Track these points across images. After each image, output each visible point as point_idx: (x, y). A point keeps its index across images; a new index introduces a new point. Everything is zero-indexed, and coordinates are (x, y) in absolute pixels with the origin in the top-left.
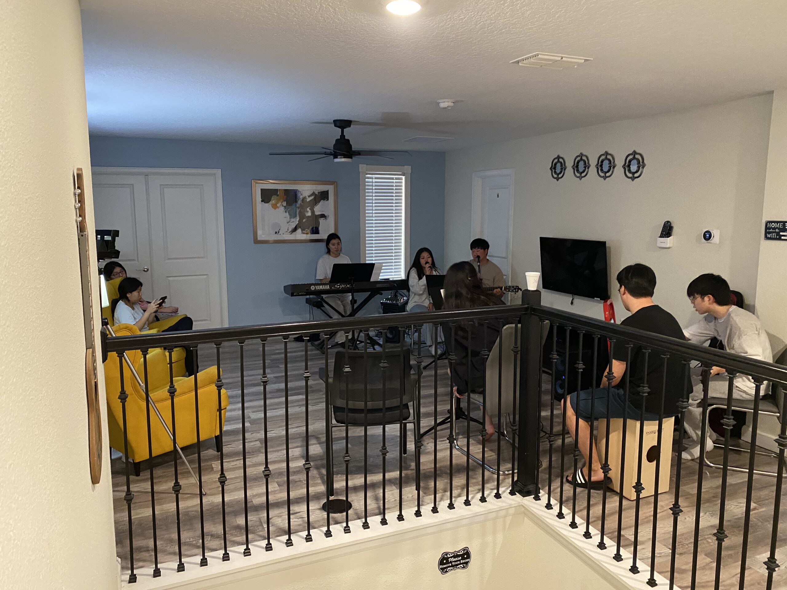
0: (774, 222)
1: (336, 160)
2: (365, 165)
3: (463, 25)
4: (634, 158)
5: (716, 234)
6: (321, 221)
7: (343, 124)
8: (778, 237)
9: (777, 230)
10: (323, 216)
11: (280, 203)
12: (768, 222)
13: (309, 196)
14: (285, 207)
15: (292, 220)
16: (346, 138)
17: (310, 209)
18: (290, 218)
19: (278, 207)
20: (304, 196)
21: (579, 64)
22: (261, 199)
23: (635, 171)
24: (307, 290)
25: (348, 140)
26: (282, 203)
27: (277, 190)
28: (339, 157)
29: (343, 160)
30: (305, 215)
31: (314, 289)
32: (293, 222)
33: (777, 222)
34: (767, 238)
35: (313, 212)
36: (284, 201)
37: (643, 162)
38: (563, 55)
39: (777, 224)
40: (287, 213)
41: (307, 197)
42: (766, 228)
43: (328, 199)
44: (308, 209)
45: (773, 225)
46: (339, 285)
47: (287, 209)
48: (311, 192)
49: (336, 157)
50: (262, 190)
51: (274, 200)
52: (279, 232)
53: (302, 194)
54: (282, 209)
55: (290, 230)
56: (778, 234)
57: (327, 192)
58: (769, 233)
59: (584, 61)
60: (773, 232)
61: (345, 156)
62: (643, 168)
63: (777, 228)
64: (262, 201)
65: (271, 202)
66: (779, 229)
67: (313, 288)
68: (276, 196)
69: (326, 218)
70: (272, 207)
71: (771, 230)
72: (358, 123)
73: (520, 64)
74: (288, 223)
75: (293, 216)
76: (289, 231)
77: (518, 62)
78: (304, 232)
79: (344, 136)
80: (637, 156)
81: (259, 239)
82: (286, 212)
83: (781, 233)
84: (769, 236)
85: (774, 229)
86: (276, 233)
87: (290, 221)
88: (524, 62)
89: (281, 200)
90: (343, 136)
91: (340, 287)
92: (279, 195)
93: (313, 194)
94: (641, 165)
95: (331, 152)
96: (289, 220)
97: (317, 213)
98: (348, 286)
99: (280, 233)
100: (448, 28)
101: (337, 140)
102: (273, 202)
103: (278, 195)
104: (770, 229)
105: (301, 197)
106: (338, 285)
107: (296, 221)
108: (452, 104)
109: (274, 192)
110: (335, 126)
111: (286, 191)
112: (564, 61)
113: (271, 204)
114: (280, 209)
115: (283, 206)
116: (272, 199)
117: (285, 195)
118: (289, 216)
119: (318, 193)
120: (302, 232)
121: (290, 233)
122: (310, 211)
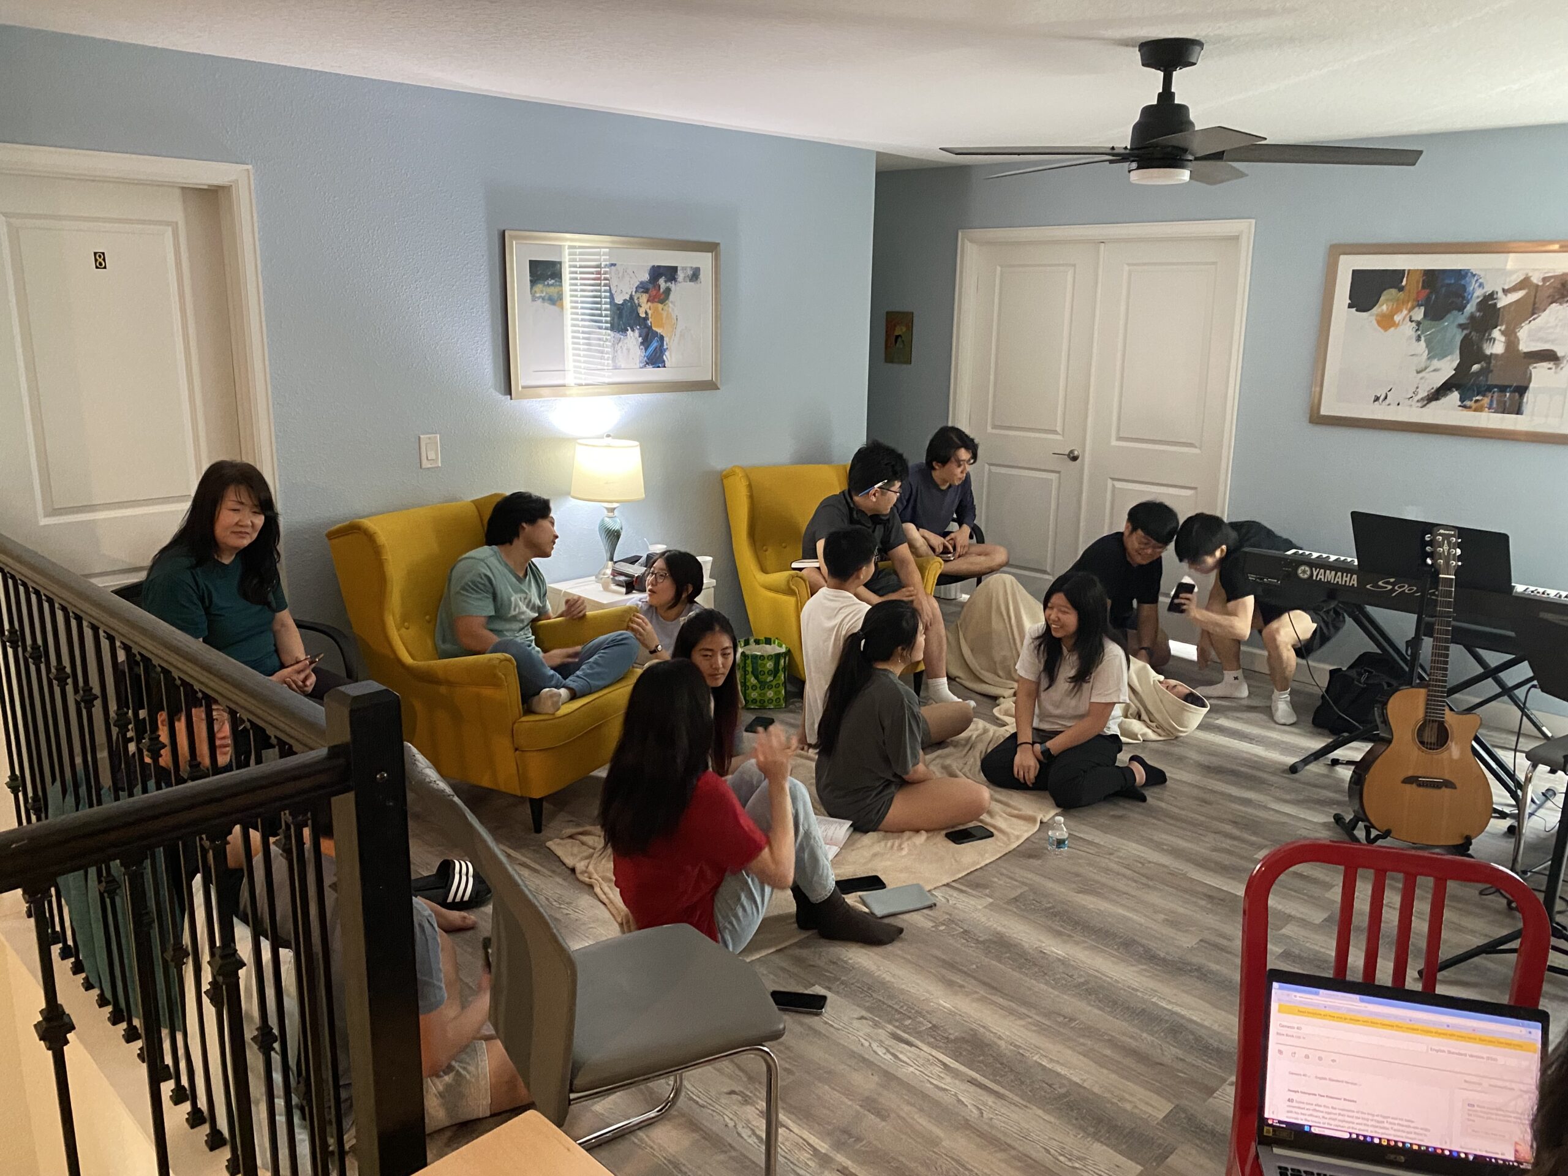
6: (1540, 373)
10: (1549, 356)
11: (1405, 312)
13: (1506, 292)
14: (1419, 323)
15: (1436, 363)
17: (1503, 333)
18: (1430, 359)
19: (1394, 325)
20: (1488, 289)
22: (1350, 298)
25: (1183, 109)
26: (1411, 311)
27: (1401, 273)
32: (1436, 370)
35: (1512, 343)
36: (1419, 306)
40: (1423, 343)
41: (1502, 294)
44: (1497, 333)
47: (1422, 333)
48: (1519, 279)
50: (1357, 274)
51: (1387, 300)
52: (1386, 398)
53: (1481, 285)
54: (1409, 329)
55: (1423, 394)
64: (1350, 306)
65: (1375, 310)
68: (1393, 291)
69: (1557, 366)
70: (1379, 323)
74: (1418, 372)
75: (1436, 351)
76: (1419, 397)
78: (1468, 403)
79: (1172, 95)
81: (1324, 412)
82: (1419, 339)
86: (1377, 399)
87: (1426, 368)
89: (1410, 305)
90: (1166, 95)
91: (1393, 590)
92: (1407, 288)
93: (1525, 283)
96: (1423, 365)
97: (1525, 347)
99: (1387, 401)
101: (1146, 111)
102: (1383, 307)
103: (1401, 289)
105: (1479, 293)
106: (1388, 583)
109: (1393, 278)
110: (1148, 61)
111: (1431, 277)
113: (1377, 315)
114: (1401, 328)
115: (1411, 321)
116: (1382, 298)
117: (1423, 287)
118: (1427, 352)
119: (1545, 279)
120: (1459, 403)
121: (1420, 404)
122: (1503, 339)
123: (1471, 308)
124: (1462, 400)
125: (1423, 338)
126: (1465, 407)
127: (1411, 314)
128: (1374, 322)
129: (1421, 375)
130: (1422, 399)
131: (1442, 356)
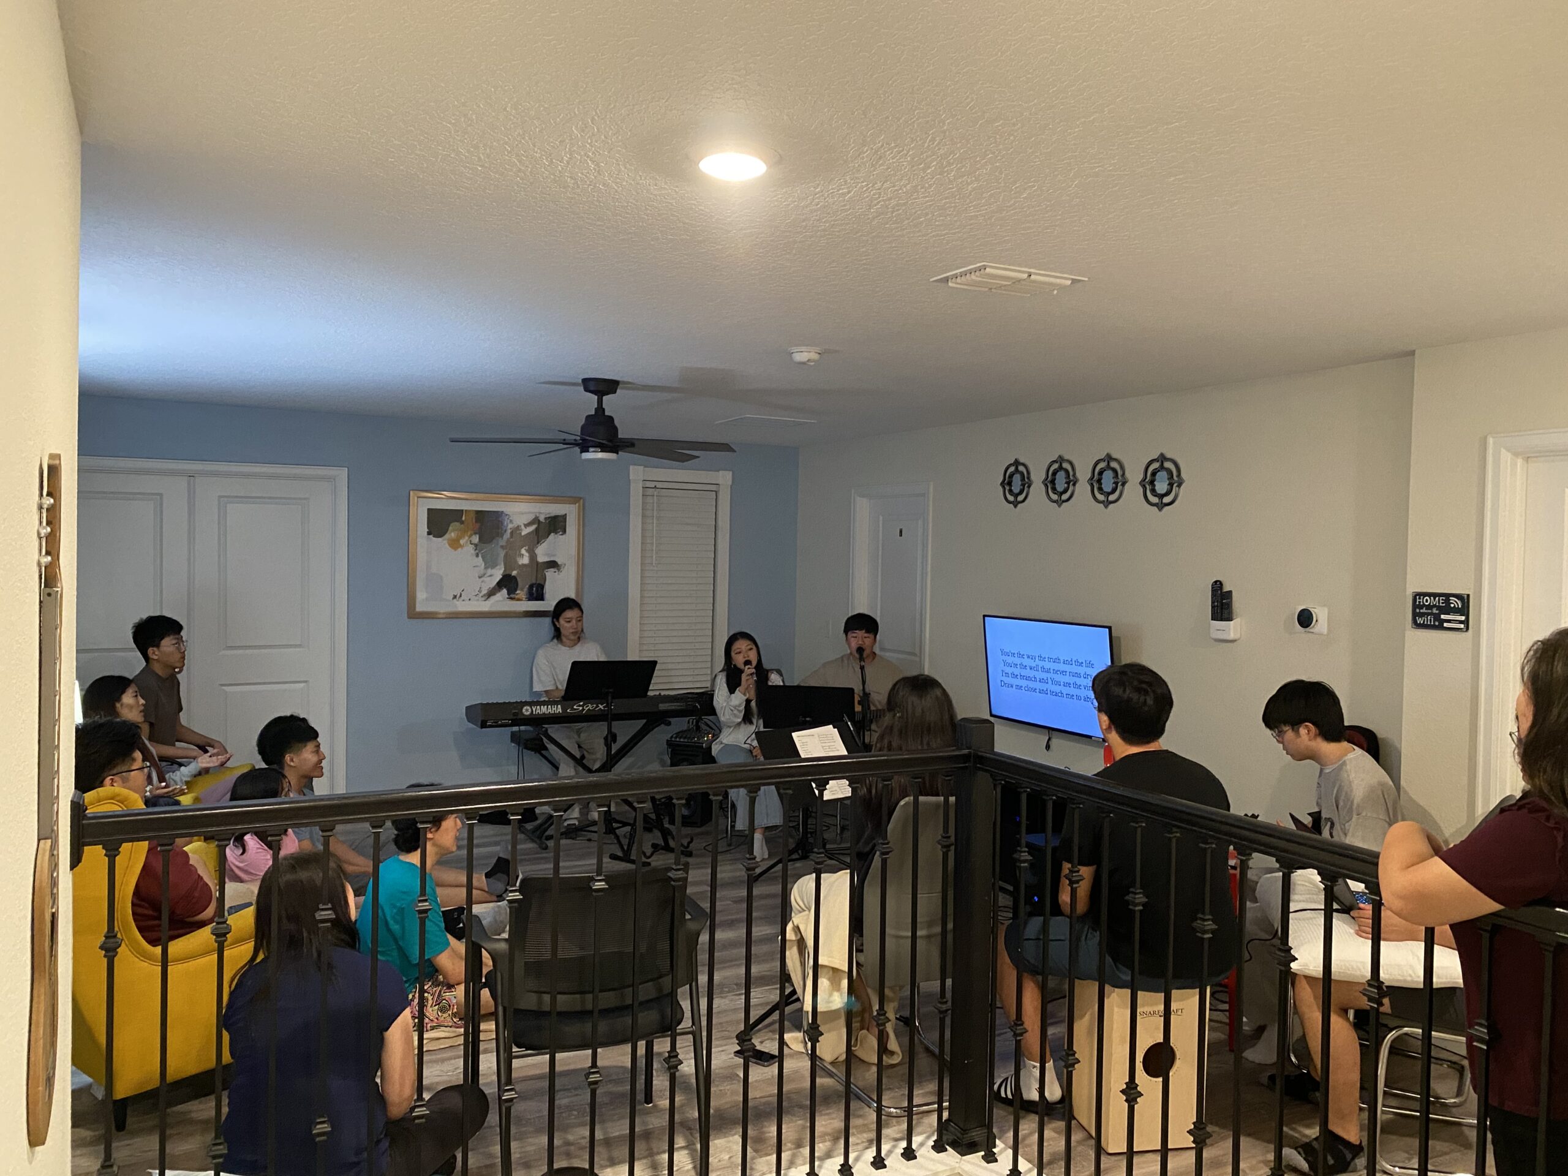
0: (1430, 595)
1: (586, 456)
2: (642, 467)
3: (845, 205)
4: (1162, 467)
5: (1321, 615)
6: (550, 574)
7: (602, 387)
8: (1437, 623)
9: (1435, 611)
10: (553, 564)
11: (467, 538)
12: (1417, 595)
13: (526, 526)
14: (476, 545)
15: (490, 572)
16: (607, 413)
17: (527, 551)
18: (486, 568)
19: (461, 546)
20: (515, 525)
21: (1061, 288)
22: (428, 528)
23: (1164, 491)
24: (515, 714)
25: (611, 419)
26: (470, 536)
27: (460, 512)
28: (591, 449)
29: (601, 455)
30: (516, 562)
31: (528, 713)
32: (491, 576)
33: (1434, 595)
34: (1417, 625)
35: (533, 556)
36: (475, 533)
37: (1179, 475)
38: (1032, 270)
39: (1435, 599)
40: (480, 558)
41: (523, 527)
42: (1415, 606)
43: (564, 532)
44: (523, 551)
45: (1427, 601)
46: (583, 706)
47: (480, 551)
48: (531, 517)
49: (585, 449)
50: (430, 511)
51: (454, 530)
52: (461, 596)
53: (511, 521)
54: (470, 549)
55: (485, 592)
56: (1437, 617)
57: (564, 517)
58: (1422, 615)
59: (1069, 282)
60: (1428, 614)
61: (604, 449)
62: (1179, 486)
63: (1435, 606)
64: (429, 533)
65: (447, 536)
66: (1438, 608)
67: (527, 710)
68: (457, 524)
69: (559, 570)
70: (450, 545)
71: (1424, 610)
72: (630, 386)
73: (950, 284)
74: (480, 577)
75: (490, 564)
76: (481, 595)
77: (946, 280)
78: (512, 596)
79: (604, 410)
80: (1167, 465)
81: (419, 608)
82: (477, 556)
83: (1443, 617)
84: (1420, 621)
85: (1429, 607)
86: (455, 597)
87: (485, 574)
88: (959, 280)
89: (469, 533)
90: (600, 409)
91: (583, 710)
92: (466, 522)
93: (536, 520)
94: (1175, 481)
95: (575, 440)
96: (482, 572)
97: (541, 559)
98: (601, 707)
99: (462, 598)
100: (816, 211)
101: (588, 417)
102: (452, 534)
103: (462, 522)
104: (1421, 607)
105: (510, 526)
106: (580, 706)
107: (498, 574)
108: (815, 357)
109: (456, 515)
110: (586, 390)
111: (480, 514)
112: (1034, 282)
113: (448, 540)
114: (465, 549)
115: (472, 544)
116: (450, 528)
117: (476, 522)
118: (483, 565)
119: (546, 519)
120: (507, 596)
121: (483, 599)
122: (527, 554)
123: (507, 535)
124: (509, 594)
125: (480, 555)
126: (511, 599)
127: (471, 539)
128: (447, 545)
129: (482, 579)
130: (484, 595)
131: (493, 567)
